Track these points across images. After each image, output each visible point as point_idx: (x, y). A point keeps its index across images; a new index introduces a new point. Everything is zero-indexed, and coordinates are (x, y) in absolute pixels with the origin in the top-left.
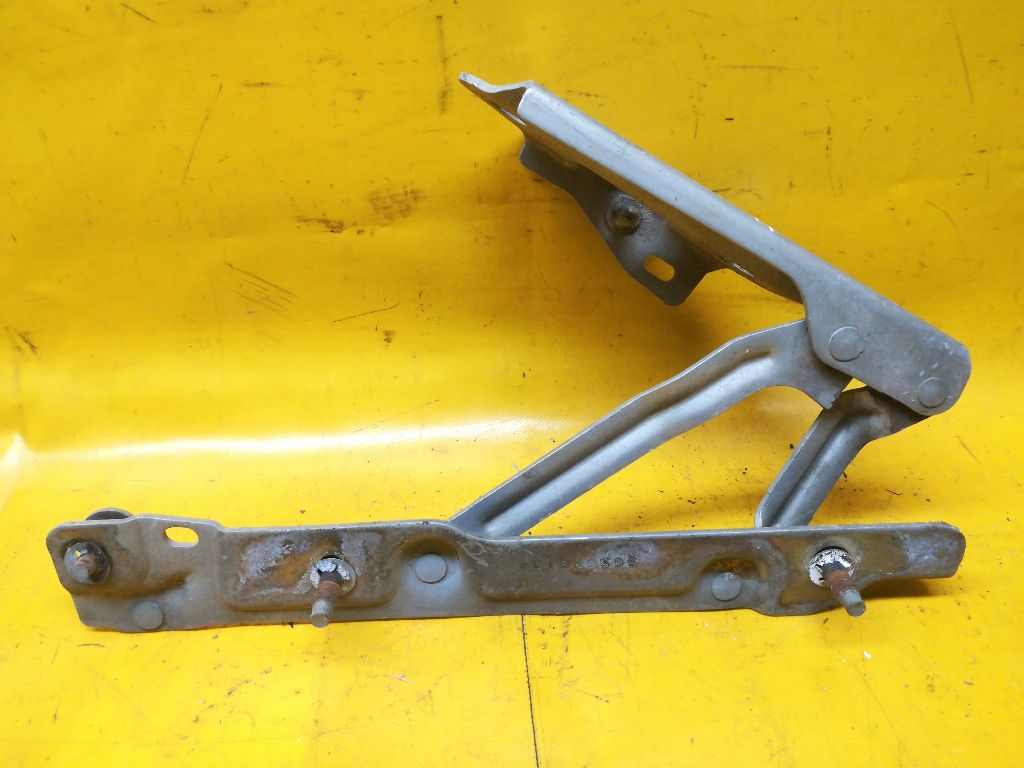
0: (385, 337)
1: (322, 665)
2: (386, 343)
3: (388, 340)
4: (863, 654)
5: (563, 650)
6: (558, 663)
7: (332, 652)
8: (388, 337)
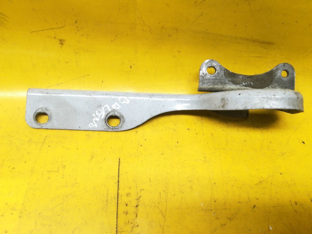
0: (59, 42)
1: (20, 217)
2: (60, 45)
3: (62, 44)
4: (269, 227)
5: (135, 215)
6: (131, 223)
7: (25, 210)
8: (62, 42)
